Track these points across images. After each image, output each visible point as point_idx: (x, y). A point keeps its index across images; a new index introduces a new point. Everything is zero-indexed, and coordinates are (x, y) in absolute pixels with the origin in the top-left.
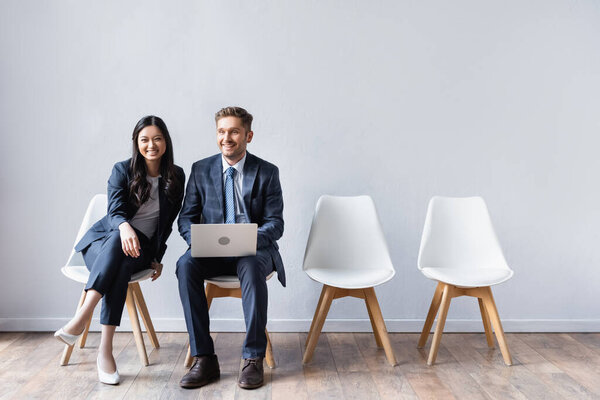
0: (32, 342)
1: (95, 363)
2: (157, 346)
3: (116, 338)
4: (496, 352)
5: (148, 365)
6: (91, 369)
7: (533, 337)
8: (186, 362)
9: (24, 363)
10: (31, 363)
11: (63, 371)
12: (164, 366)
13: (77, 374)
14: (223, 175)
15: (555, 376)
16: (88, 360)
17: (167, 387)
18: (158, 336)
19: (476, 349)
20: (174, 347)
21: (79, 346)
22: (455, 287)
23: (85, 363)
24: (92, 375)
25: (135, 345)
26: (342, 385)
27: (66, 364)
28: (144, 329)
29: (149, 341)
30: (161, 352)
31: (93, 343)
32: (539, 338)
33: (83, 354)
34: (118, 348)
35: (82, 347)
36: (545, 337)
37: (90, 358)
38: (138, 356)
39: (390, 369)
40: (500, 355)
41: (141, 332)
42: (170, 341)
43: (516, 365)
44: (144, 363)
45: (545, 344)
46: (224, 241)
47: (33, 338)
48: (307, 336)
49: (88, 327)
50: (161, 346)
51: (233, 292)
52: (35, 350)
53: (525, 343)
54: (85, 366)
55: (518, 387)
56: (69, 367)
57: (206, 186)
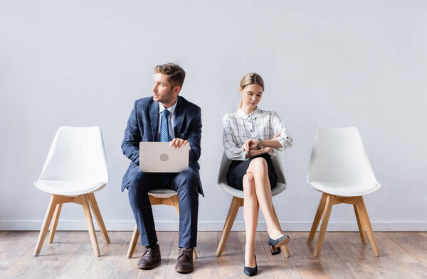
2: (109, 242)
4: (368, 246)
5: (99, 256)
6: (56, 259)
8: (128, 253)
9: (5, 254)
10: (11, 254)
11: (35, 261)
12: (112, 257)
13: (45, 263)
14: (159, 114)
15: (412, 265)
16: (54, 252)
18: (109, 234)
19: (353, 245)
20: (121, 242)
21: (49, 241)
22: (335, 196)
23: (53, 254)
25: (90, 241)
27: (37, 254)
28: (97, 227)
29: (101, 238)
30: (111, 246)
31: (59, 239)
32: (403, 235)
33: (52, 248)
35: (51, 242)
37: (56, 251)
40: (371, 249)
41: (95, 231)
42: (118, 238)
43: (382, 256)
44: (96, 254)
45: (406, 240)
46: (164, 158)
50: (111, 242)
51: (165, 201)
52: (15, 244)
53: (391, 239)
54: (52, 257)
55: (382, 273)
56: (40, 257)
57: (145, 121)
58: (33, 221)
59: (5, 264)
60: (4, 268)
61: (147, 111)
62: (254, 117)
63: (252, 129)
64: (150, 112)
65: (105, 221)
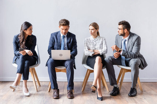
0: (4, 84)
1: (22, 90)
2: (40, 86)
3: (27, 83)
5: (37, 91)
6: (21, 93)
7: (149, 83)
8: (48, 90)
9: (2, 90)
10: (4, 91)
11: (13, 93)
12: (42, 92)
13: (17, 94)
16: (20, 90)
17: (43, 98)
18: (40, 83)
20: (45, 86)
22: (126, 69)
24: (21, 94)
25: (33, 85)
26: (94, 98)
28: (36, 80)
29: (37, 84)
30: (41, 87)
31: (21, 85)
32: (150, 84)
34: (29, 86)
36: (152, 83)
37: (21, 89)
38: (34, 88)
39: (107, 93)
41: (35, 82)
42: (43, 84)
44: (36, 91)
45: (152, 85)
46: (61, 55)
47: (4, 83)
48: (83, 83)
49: (20, 80)
50: (41, 86)
51: (62, 71)
52: (5, 86)
53: (146, 85)
54: (19, 92)
55: (145, 99)
56: (15, 92)
57: (56, 40)
58: (12, 78)
59: (2, 94)
60: (2, 96)
61: (56, 36)
62: (96, 40)
63: (95, 44)
64: (57, 37)
65: (39, 78)
